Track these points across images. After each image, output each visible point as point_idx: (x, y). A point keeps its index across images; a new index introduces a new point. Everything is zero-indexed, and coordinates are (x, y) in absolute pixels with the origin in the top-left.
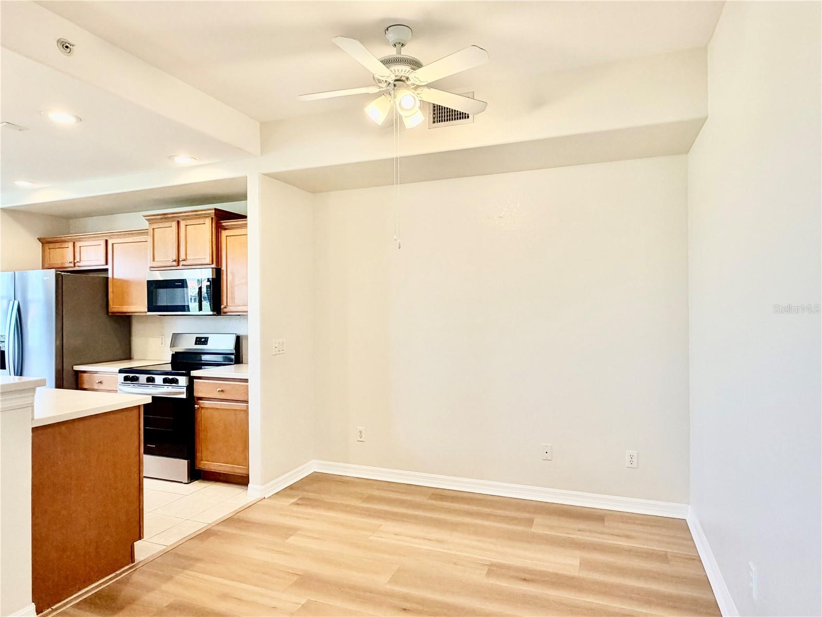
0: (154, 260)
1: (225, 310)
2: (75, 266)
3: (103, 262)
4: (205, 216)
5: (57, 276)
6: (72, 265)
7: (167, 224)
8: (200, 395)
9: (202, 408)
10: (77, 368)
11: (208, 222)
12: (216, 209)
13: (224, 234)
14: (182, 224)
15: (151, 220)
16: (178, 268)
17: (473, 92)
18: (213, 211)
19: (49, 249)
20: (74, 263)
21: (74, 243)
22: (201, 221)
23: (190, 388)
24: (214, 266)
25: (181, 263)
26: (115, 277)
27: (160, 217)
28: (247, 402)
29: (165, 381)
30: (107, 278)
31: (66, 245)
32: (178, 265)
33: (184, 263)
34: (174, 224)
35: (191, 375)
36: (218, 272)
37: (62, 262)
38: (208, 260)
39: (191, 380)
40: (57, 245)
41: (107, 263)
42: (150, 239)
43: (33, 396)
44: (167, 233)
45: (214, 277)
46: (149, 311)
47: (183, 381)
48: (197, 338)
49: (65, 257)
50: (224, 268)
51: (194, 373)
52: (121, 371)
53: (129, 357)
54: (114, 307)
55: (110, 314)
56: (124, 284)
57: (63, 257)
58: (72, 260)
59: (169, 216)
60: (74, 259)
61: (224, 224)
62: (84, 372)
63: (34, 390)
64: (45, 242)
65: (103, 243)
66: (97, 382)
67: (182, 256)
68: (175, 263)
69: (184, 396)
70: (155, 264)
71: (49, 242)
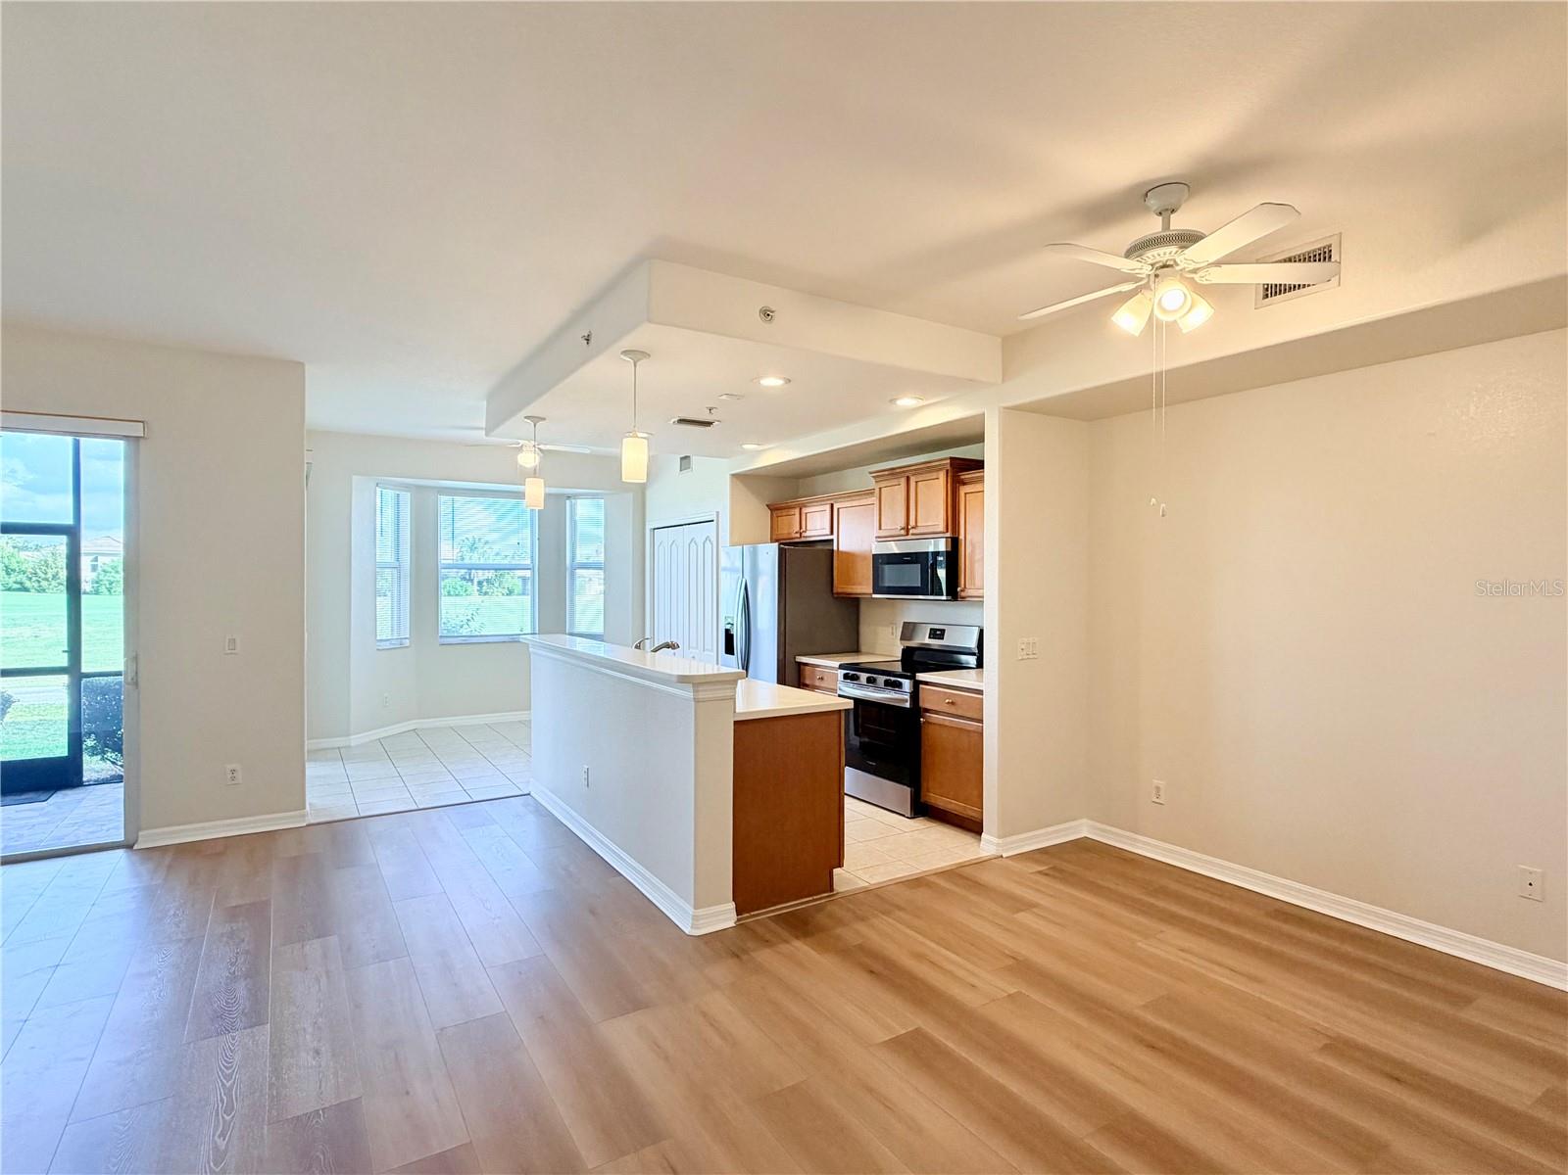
0: (880, 529)
1: (963, 594)
2: (801, 537)
3: (828, 531)
4: (937, 469)
5: (780, 550)
6: (798, 535)
7: (895, 482)
8: (928, 706)
9: (930, 723)
10: (799, 659)
11: (942, 475)
12: (951, 458)
13: (963, 490)
14: (913, 480)
15: (879, 476)
16: (908, 537)
17: (1341, 233)
18: (949, 461)
19: (777, 517)
20: (801, 534)
21: (800, 509)
22: (934, 475)
23: (915, 695)
24: (948, 535)
25: (911, 532)
26: (841, 549)
27: (886, 473)
28: (981, 721)
29: (887, 683)
30: (833, 550)
31: (792, 512)
32: (907, 534)
33: (914, 531)
34: (903, 481)
35: (917, 679)
36: (955, 542)
37: (787, 532)
38: (941, 527)
39: (917, 684)
40: (784, 512)
41: (832, 533)
42: (874, 500)
43: (735, 688)
44: (895, 493)
45: (949, 549)
46: (874, 593)
47: (907, 684)
48: (931, 629)
49: (791, 527)
50: (962, 537)
51: (921, 676)
52: (841, 667)
53: (857, 651)
54: (839, 588)
55: (835, 596)
56: (850, 557)
57: (790, 525)
58: (798, 529)
59: (898, 471)
60: (801, 528)
61: (963, 477)
62: (806, 664)
63: (735, 682)
64: (776, 509)
65: (828, 508)
66: (817, 678)
67: (912, 523)
68: (903, 532)
69: (908, 705)
70: (882, 533)
71: (777, 509)
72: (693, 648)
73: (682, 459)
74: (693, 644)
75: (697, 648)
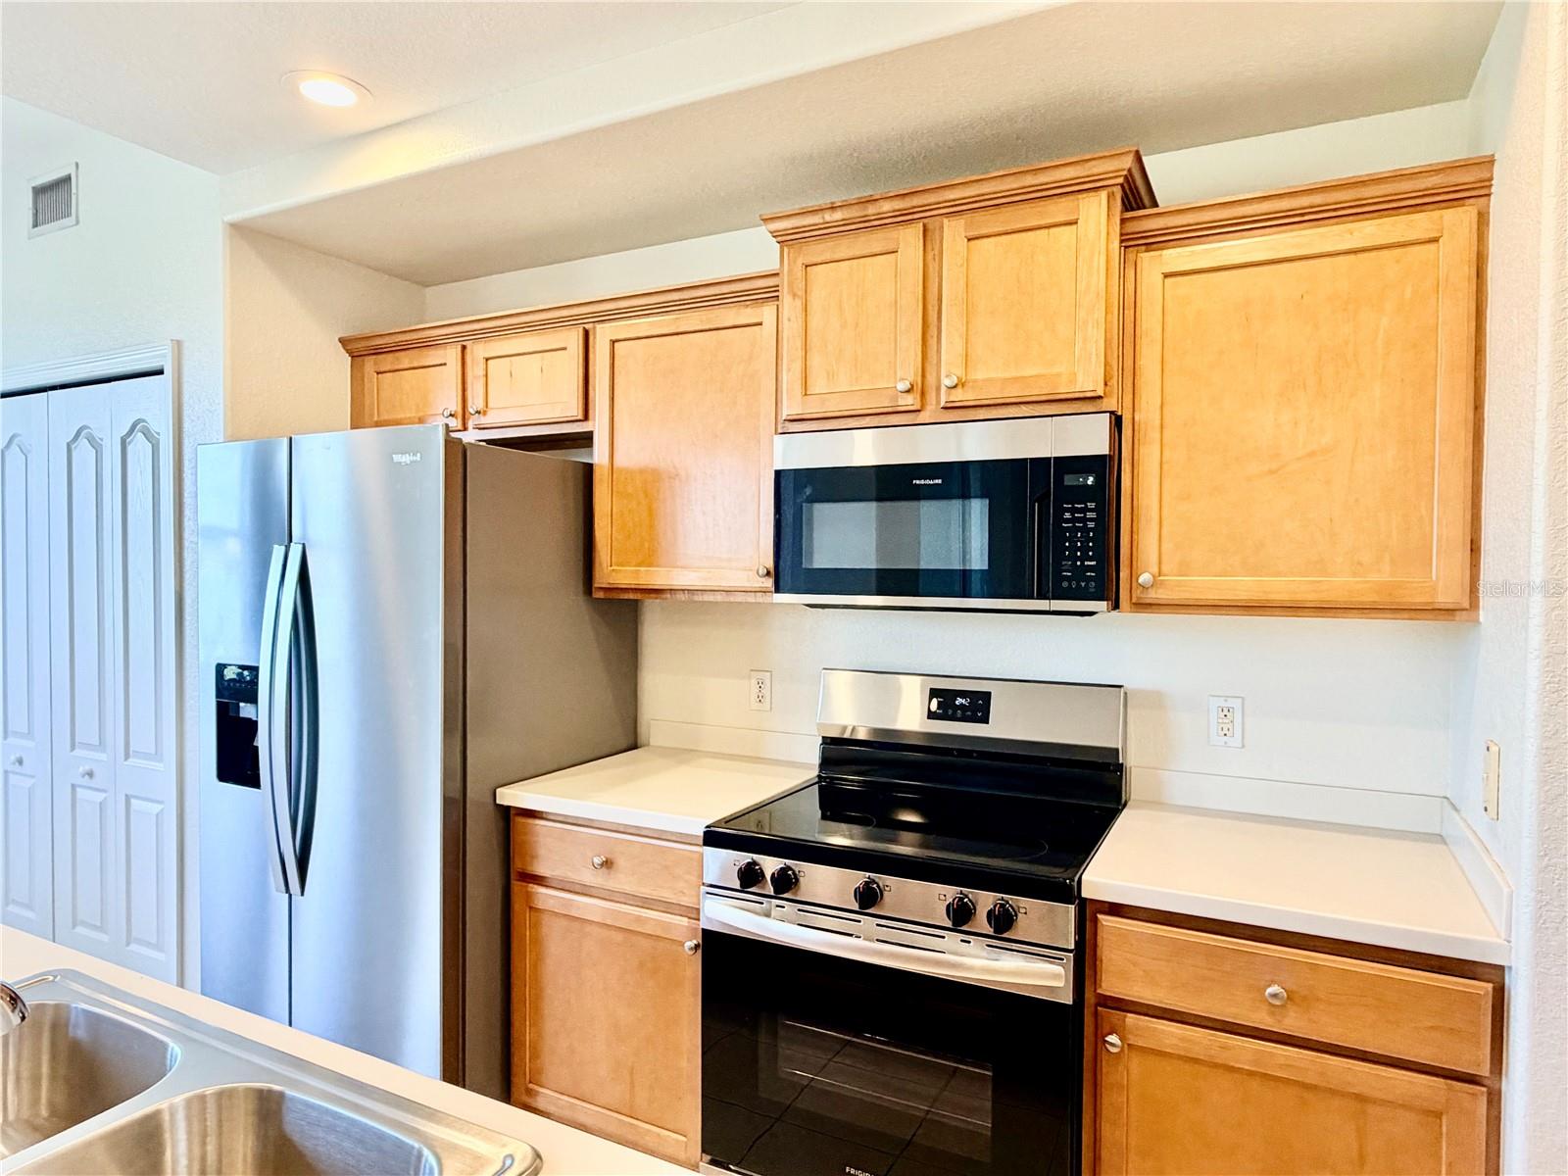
0: (806, 392)
1: (1152, 595)
2: (465, 429)
3: (572, 411)
4: (1078, 192)
6: (456, 423)
7: (871, 244)
10: (509, 796)
11: (1092, 210)
12: (1136, 155)
13: (1155, 264)
14: (949, 233)
16: (922, 417)
18: (1126, 164)
19: (378, 373)
20: (465, 418)
21: (464, 348)
22: (1058, 210)
24: (1112, 404)
25: (941, 399)
26: (621, 461)
27: (838, 215)
28: (1485, 1083)
30: (591, 465)
31: (432, 357)
32: (923, 407)
33: (959, 396)
34: (906, 237)
35: (1084, 895)
37: (421, 414)
38: (1084, 383)
39: (1087, 919)
40: (405, 359)
41: (586, 414)
44: (875, 277)
45: (1113, 452)
46: (774, 588)
49: (429, 397)
50: (1145, 414)
52: (713, 838)
53: (632, 740)
54: (613, 571)
55: (600, 595)
57: (423, 396)
58: (455, 406)
59: (886, 207)
60: (465, 403)
62: (536, 815)
64: (362, 350)
65: (573, 339)
66: (597, 861)
67: (946, 370)
68: (903, 399)
69: (1054, 992)
70: (814, 408)
71: (377, 352)
72: (88, 746)
73: (40, 191)
74: (87, 731)
75: (101, 745)
